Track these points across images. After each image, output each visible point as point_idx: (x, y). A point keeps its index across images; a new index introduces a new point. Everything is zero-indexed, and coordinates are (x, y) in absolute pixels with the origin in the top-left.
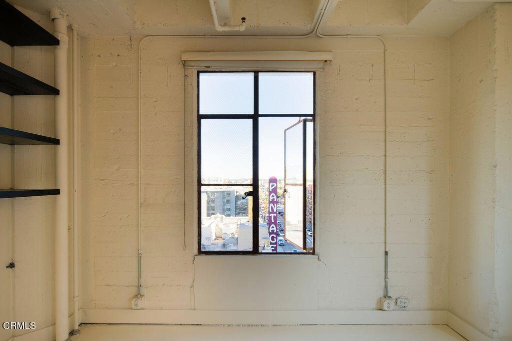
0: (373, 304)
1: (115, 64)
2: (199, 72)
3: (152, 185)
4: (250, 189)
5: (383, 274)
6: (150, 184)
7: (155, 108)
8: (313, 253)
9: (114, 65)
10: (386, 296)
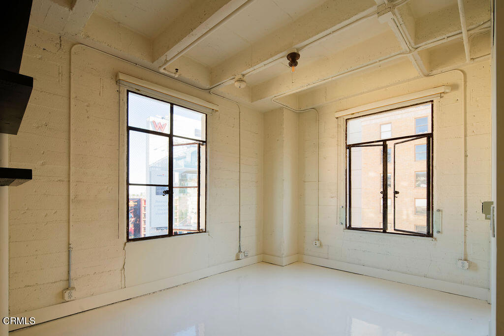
0: (234, 257)
1: (40, 56)
2: (128, 91)
3: (83, 182)
4: (167, 188)
5: (238, 239)
6: (81, 182)
7: (88, 112)
8: (205, 232)
9: (38, 57)
10: (240, 251)
